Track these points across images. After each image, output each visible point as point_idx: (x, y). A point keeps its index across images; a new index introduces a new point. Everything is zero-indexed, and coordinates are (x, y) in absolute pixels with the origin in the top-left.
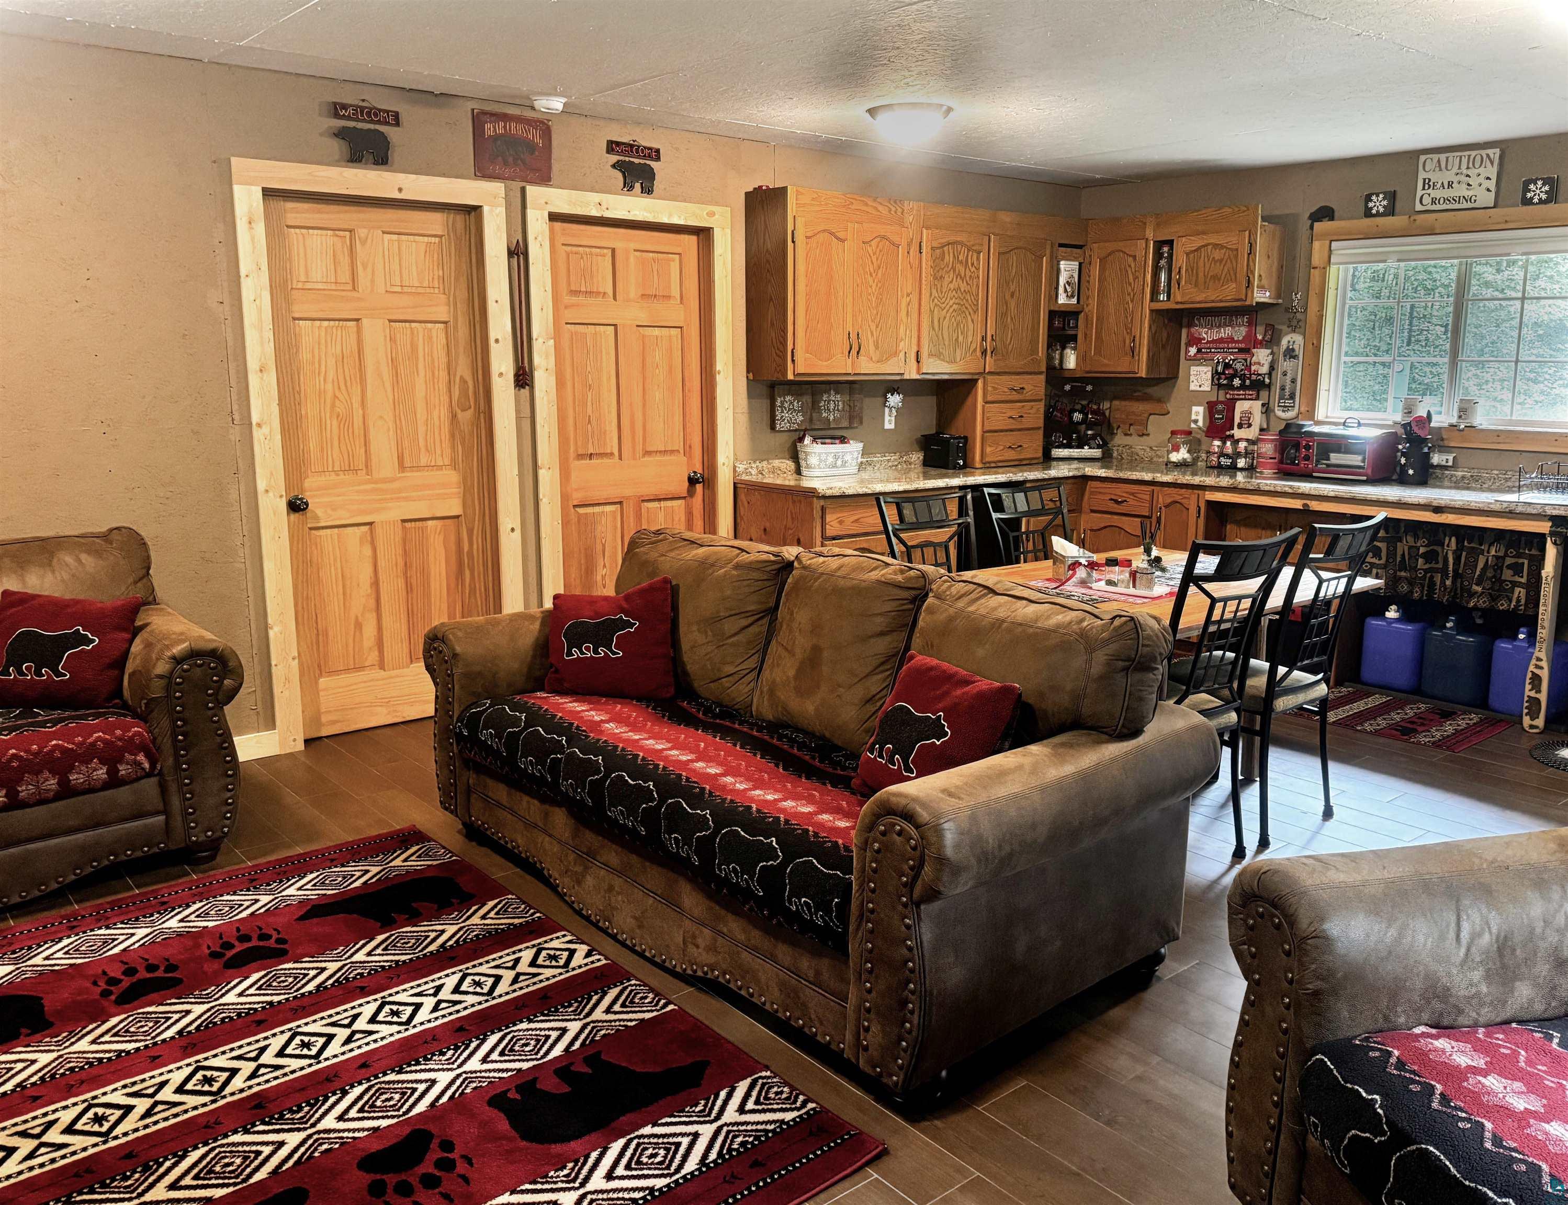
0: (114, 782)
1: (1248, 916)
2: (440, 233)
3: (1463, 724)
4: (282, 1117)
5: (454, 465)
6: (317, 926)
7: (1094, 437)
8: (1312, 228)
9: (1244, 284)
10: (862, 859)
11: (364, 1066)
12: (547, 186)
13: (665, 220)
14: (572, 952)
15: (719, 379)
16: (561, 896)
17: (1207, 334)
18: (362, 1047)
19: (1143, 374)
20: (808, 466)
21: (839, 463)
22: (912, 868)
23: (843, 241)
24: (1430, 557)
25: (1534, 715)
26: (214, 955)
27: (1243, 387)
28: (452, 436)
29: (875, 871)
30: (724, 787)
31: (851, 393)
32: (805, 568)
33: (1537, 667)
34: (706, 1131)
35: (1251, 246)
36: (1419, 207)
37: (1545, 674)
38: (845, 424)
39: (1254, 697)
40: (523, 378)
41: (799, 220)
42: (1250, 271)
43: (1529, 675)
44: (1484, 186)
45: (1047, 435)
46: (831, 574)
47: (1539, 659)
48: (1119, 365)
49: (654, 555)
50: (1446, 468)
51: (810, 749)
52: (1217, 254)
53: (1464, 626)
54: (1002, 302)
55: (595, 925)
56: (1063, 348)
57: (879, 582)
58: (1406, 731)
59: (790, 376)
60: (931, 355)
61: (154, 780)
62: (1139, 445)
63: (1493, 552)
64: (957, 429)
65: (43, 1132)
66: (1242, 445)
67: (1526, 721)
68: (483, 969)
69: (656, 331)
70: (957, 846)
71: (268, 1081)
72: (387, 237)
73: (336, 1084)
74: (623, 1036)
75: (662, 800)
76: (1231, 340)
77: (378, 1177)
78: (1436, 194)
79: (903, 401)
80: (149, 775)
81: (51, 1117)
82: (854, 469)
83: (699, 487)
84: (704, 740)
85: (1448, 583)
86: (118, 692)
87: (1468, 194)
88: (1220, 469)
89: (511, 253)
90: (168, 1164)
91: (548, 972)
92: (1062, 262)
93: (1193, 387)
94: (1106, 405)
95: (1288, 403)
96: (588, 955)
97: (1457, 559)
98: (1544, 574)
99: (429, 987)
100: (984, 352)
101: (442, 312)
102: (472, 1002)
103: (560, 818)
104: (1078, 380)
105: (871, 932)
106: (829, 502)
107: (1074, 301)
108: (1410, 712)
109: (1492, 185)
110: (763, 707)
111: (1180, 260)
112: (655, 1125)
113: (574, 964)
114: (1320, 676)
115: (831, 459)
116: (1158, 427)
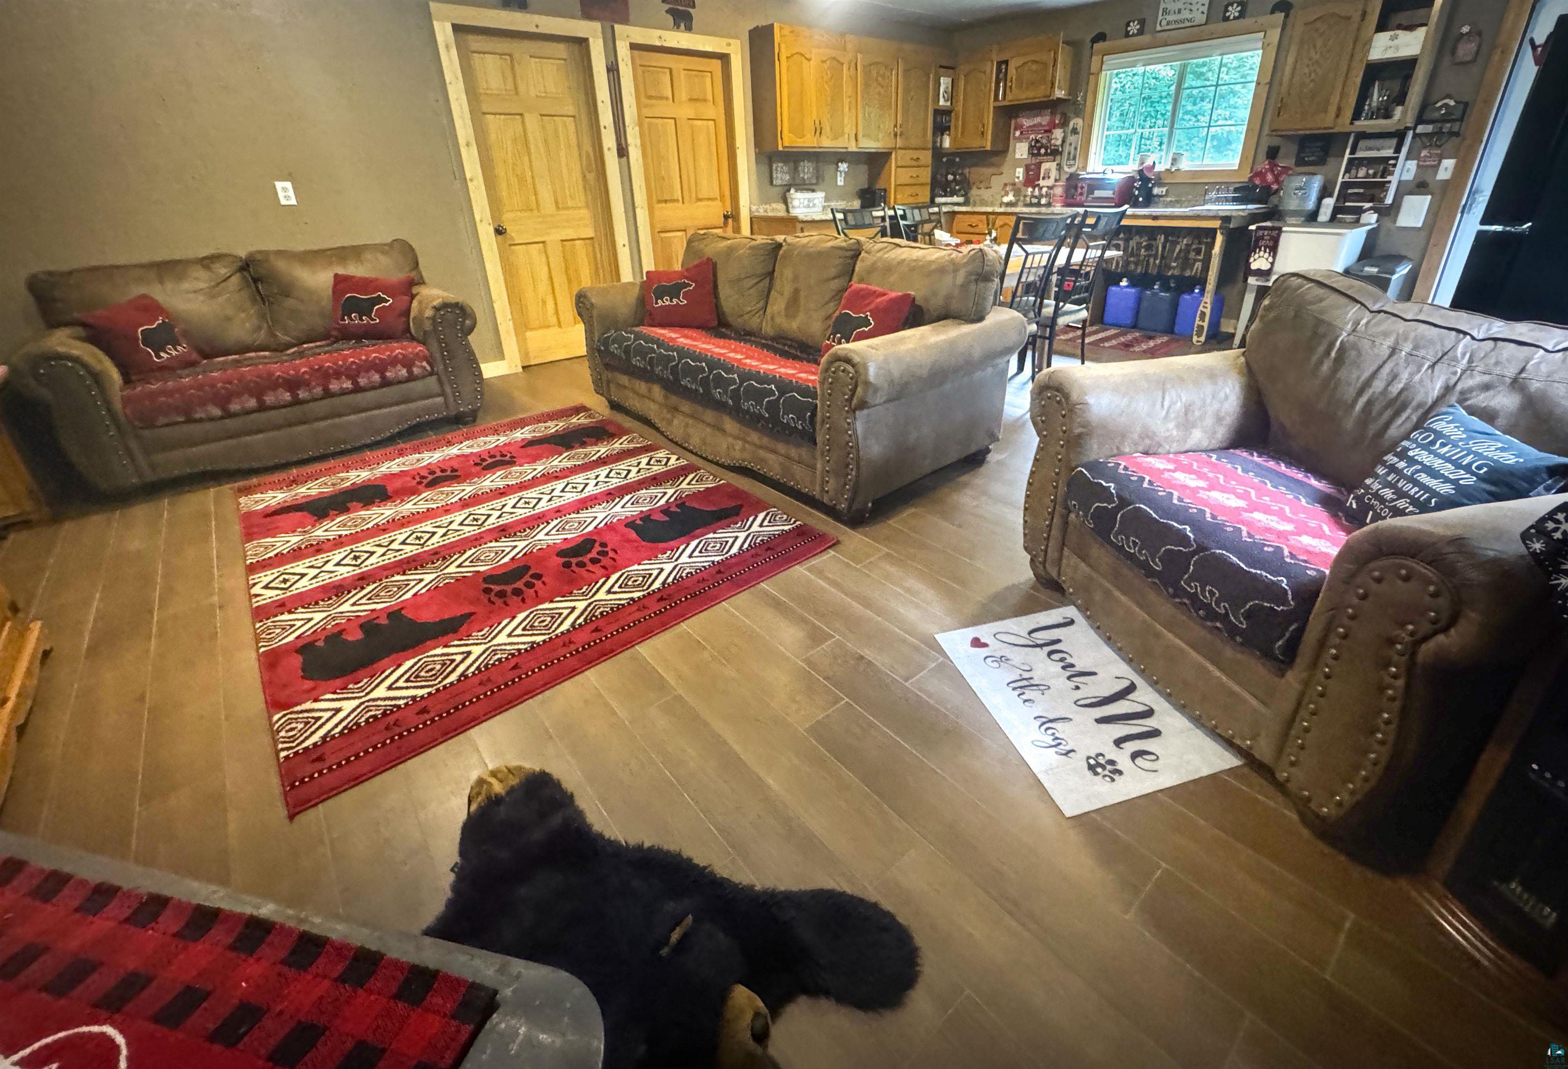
0: (411, 378)
1: (1042, 399)
2: (564, 57)
3: (1159, 341)
4: (515, 534)
5: (587, 206)
6: (531, 450)
7: (960, 190)
8: (1092, 47)
9: (1050, 85)
10: (822, 390)
11: (558, 511)
12: (627, 24)
13: (701, 48)
14: (669, 459)
15: (739, 152)
16: (662, 433)
17: (1026, 122)
18: (556, 503)
19: (988, 148)
20: (793, 207)
21: (811, 205)
22: (851, 390)
23: (809, 60)
24: (1149, 247)
25: (1199, 335)
26: (476, 464)
27: (1046, 154)
28: (585, 187)
29: (830, 395)
30: (745, 364)
31: (817, 162)
32: (789, 245)
33: (1204, 307)
34: (742, 536)
35: (1055, 60)
36: (1159, 28)
37: (1208, 312)
38: (814, 181)
39: (1048, 318)
40: (622, 152)
41: (783, 46)
42: (1054, 77)
43: (1199, 312)
44: (1200, 10)
45: (932, 190)
46: (804, 246)
47: (1206, 303)
48: (974, 143)
49: (702, 246)
50: (1162, 196)
51: (794, 348)
52: (1034, 67)
53: (1165, 287)
54: (906, 103)
55: (680, 446)
56: (942, 135)
57: (833, 247)
58: (1127, 346)
59: (780, 148)
60: (863, 136)
61: (434, 378)
62: (986, 194)
63: (1185, 242)
64: (880, 185)
65: (389, 545)
66: (1044, 190)
67: (1195, 338)
68: (622, 467)
69: (699, 122)
70: (877, 375)
71: (506, 520)
72: (533, 60)
73: (545, 519)
74: (696, 495)
75: (710, 371)
76: (1040, 125)
77: (567, 559)
78: (1170, 18)
79: (848, 167)
80: (431, 374)
81: (393, 538)
82: (821, 209)
83: (730, 221)
84: (733, 344)
85: (1157, 262)
86: (408, 330)
87: (1190, 16)
88: (1031, 205)
89: (609, 70)
90: (456, 557)
91: (655, 468)
92: (942, 78)
93: (1018, 156)
94: (967, 171)
95: (1072, 162)
96: (678, 459)
97: (1164, 247)
98: (1213, 252)
99: (593, 476)
100: (896, 135)
101: (570, 109)
102: (615, 482)
103: (657, 391)
104: (952, 154)
105: (829, 429)
106: (806, 224)
107: (949, 104)
108: (1129, 337)
109: (1205, 9)
110: (768, 329)
111: (1012, 72)
112: (715, 533)
113: (670, 463)
114: (1084, 305)
115: (806, 203)
116: (997, 182)
